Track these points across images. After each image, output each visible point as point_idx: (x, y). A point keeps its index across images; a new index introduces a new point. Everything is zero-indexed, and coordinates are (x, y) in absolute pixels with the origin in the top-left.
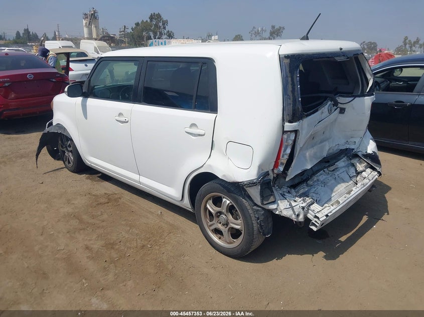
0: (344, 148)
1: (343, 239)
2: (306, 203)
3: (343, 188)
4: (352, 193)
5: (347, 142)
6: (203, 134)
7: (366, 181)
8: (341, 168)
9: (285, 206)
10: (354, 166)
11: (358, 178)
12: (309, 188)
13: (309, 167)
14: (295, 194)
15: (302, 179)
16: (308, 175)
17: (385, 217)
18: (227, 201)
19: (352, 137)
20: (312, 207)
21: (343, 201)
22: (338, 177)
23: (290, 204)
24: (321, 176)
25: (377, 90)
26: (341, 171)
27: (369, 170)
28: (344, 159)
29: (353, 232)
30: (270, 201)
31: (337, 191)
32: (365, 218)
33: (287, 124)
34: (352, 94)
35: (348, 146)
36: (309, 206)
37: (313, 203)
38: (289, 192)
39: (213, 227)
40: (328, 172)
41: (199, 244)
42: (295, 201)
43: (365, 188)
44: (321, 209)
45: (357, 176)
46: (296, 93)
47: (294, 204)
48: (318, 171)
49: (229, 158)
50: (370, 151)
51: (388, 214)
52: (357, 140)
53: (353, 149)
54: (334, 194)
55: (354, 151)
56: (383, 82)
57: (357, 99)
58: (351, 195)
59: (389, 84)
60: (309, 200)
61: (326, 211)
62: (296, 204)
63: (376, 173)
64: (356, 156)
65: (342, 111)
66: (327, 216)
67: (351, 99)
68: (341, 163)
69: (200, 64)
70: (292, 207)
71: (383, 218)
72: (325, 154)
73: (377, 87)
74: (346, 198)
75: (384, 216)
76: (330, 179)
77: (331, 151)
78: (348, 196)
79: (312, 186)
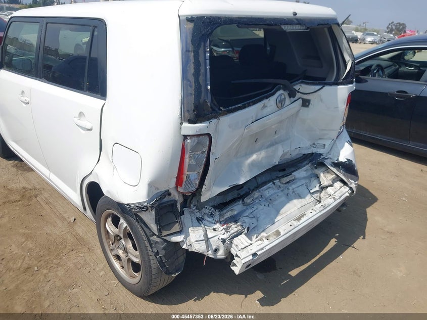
0: (309, 152)
1: (294, 273)
2: (229, 234)
3: (296, 208)
4: (303, 219)
5: (314, 144)
6: (90, 128)
7: (330, 200)
8: (300, 179)
9: (198, 237)
10: (318, 177)
11: (322, 194)
12: (245, 207)
13: (242, 181)
14: (217, 218)
15: (239, 194)
16: (249, 189)
17: (359, 243)
18: (123, 223)
19: (320, 139)
20: (236, 241)
21: (286, 232)
22: (294, 192)
23: (206, 235)
24: (268, 191)
25: (379, 76)
26: (299, 183)
27: (338, 184)
28: (308, 167)
29: (309, 263)
30: (173, 231)
31: (285, 212)
32: (333, 242)
33: (186, 125)
34: (322, 81)
35: (314, 150)
36: (233, 238)
37: (241, 234)
38: (212, 215)
39: (114, 253)
40: (279, 184)
41: (102, 270)
42: (214, 230)
43: (325, 211)
44: (247, 244)
45: (321, 192)
46: (201, 79)
47: (210, 234)
48: (265, 183)
49: (115, 167)
50: (342, 159)
51: (364, 238)
52: (328, 143)
53: (321, 154)
54: (279, 218)
55: (322, 157)
56: (390, 66)
57: (327, 88)
58: (301, 222)
59: (398, 69)
60: (234, 228)
61: (254, 249)
62: (215, 233)
63: (348, 189)
64: (322, 165)
65: (306, 103)
66: (255, 255)
67: (318, 87)
68: (301, 173)
69: (91, 28)
70: (207, 239)
71: (355, 245)
72: (276, 162)
73: (380, 72)
74: (292, 227)
75: (359, 240)
76: (279, 195)
77: (288, 157)
78: (296, 223)
79: (249, 205)
